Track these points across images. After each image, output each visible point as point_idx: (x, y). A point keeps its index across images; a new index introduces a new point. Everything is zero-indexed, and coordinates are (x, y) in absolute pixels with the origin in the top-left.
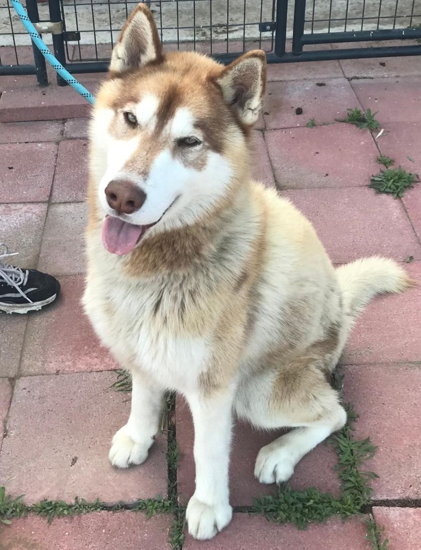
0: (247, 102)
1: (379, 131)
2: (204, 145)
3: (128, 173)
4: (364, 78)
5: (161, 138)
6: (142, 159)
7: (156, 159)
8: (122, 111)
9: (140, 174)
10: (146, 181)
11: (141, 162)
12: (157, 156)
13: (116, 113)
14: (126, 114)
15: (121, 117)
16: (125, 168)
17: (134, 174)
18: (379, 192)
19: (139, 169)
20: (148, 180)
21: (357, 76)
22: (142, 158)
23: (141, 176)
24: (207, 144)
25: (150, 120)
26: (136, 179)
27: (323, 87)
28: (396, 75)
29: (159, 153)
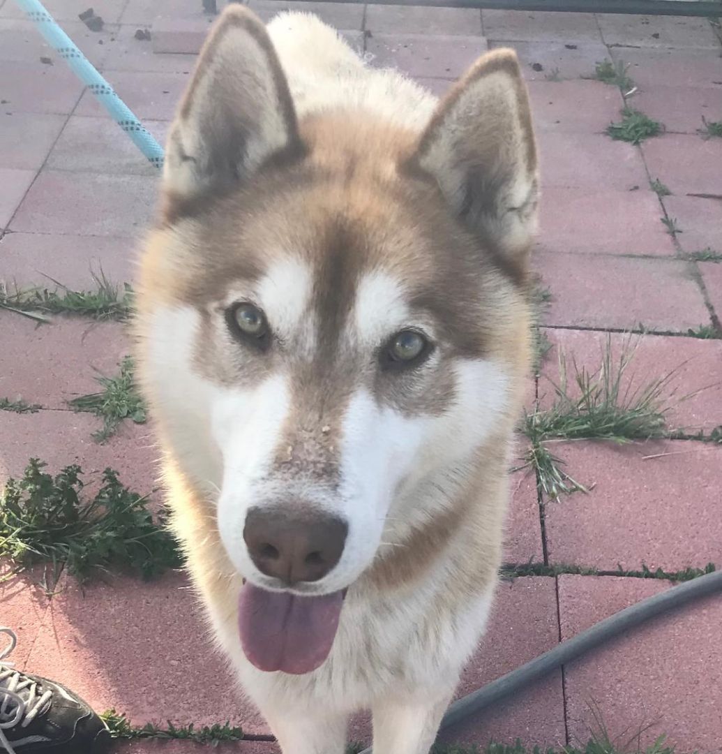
0: (500, 196)
1: (631, 90)
2: (442, 350)
3: (291, 481)
4: (628, 46)
5: (338, 364)
6: (312, 434)
7: (345, 423)
8: (220, 308)
9: (319, 476)
10: (339, 490)
11: (313, 442)
12: (346, 415)
13: (205, 315)
14: (231, 314)
15: (220, 323)
16: (277, 469)
17: (304, 480)
18: (617, 138)
19: (315, 463)
20: (342, 484)
21: (620, 43)
22: (311, 431)
23: (322, 482)
24: (447, 345)
25: (301, 322)
26: (315, 494)
27: (573, 50)
28: (671, 46)
29: (346, 406)
